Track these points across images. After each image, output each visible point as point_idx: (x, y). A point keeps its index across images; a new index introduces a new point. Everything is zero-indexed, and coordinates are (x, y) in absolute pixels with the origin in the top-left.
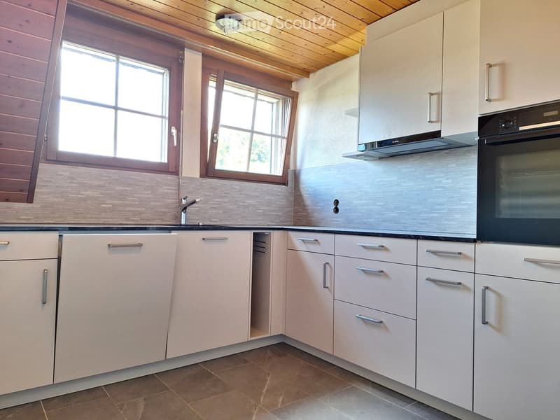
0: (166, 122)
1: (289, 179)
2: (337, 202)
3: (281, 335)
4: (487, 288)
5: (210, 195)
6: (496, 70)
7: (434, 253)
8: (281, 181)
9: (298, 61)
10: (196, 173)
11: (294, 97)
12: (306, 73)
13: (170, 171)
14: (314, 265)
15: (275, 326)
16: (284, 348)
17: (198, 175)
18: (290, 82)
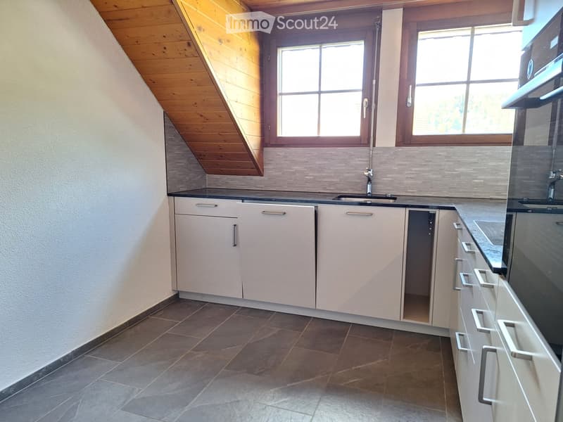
5: (405, 165)
10: (392, 143)
13: (362, 142)
17: (393, 144)
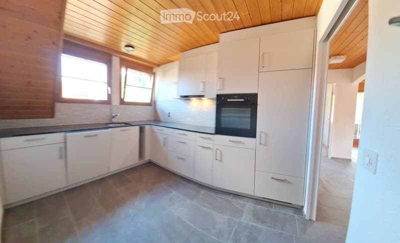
0: (106, 85)
1: (152, 104)
2: (169, 113)
3: (150, 160)
4: (217, 149)
6: (222, 80)
7: (202, 138)
8: (150, 104)
9: (156, 62)
11: (154, 74)
12: (158, 65)
13: (108, 103)
14: (161, 137)
15: (148, 157)
16: (150, 164)
17: (119, 104)
18: (152, 68)
